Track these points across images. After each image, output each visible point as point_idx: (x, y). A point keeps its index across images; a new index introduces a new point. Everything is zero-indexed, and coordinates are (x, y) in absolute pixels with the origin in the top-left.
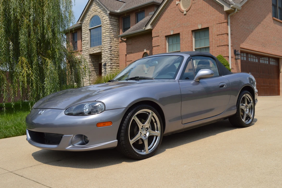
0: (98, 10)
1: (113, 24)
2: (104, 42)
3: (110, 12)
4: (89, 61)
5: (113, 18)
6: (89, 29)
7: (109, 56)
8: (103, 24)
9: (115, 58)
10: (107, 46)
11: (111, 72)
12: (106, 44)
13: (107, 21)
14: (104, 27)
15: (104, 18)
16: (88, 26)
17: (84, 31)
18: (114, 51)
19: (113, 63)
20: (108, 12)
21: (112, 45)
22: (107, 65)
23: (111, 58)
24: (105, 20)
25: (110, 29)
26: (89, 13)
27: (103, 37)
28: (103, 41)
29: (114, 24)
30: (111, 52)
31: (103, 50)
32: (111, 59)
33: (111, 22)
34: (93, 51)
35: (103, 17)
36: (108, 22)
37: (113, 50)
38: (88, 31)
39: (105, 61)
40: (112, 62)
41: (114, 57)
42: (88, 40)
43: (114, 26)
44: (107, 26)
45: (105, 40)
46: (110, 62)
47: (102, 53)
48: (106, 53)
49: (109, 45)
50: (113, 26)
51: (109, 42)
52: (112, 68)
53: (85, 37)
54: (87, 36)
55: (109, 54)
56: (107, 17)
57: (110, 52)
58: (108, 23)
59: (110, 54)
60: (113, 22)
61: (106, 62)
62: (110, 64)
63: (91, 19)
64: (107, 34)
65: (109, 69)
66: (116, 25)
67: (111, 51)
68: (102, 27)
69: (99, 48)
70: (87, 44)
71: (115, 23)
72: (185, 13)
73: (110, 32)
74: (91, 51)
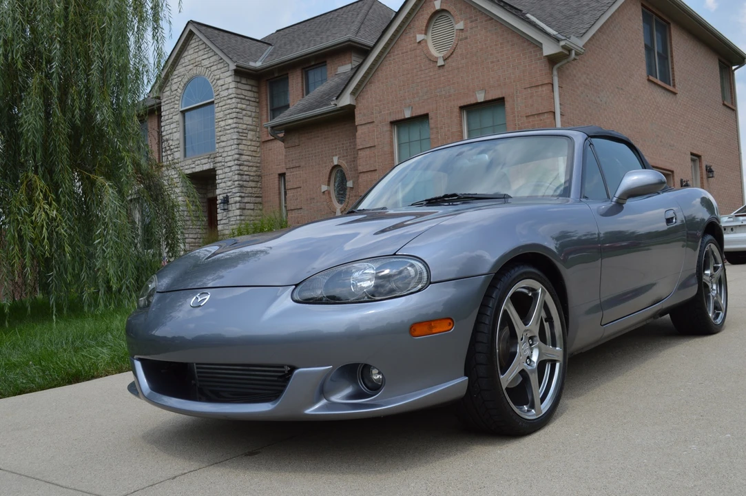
0: (203, 61)
1: (243, 97)
2: (223, 141)
3: (237, 66)
4: (182, 192)
5: (243, 81)
6: (182, 112)
7: (236, 177)
8: (218, 97)
9: (250, 183)
10: (230, 153)
11: (242, 218)
12: (226, 149)
13: (228, 89)
14: (221, 104)
15: (220, 82)
16: (177, 102)
17: (166, 117)
18: (249, 166)
19: (246, 195)
20: (233, 67)
21: (244, 150)
22: (231, 201)
23: (241, 182)
24: (224, 87)
25: (238, 110)
26: (180, 69)
27: (220, 129)
28: (218, 141)
29: (247, 98)
30: (241, 167)
31: (218, 164)
32: (241, 186)
33: (239, 91)
34: (193, 166)
35: (217, 80)
36: (230, 91)
37: (245, 163)
38: (178, 117)
39: (226, 191)
40: (243, 195)
41: (248, 180)
42: (178, 139)
43: (248, 103)
44: (229, 101)
45: (223, 138)
46: (238, 194)
47: (218, 172)
48: (227, 170)
49: (236, 151)
50: (243, 101)
51: (236, 143)
52: (244, 209)
53: (170, 131)
54: (175, 130)
55: (237, 172)
56: (230, 79)
57: (237, 167)
58: (233, 96)
59: (238, 174)
60: (243, 92)
61: (229, 194)
62: (238, 199)
63: (186, 85)
64: (230, 121)
65: (238, 212)
66: (253, 99)
67: (240, 165)
68: (217, 105)
69: (208, 158)
70: (176, 150)
71: (250, 94)
72: (441, 62)
73: (237, 118)
74: (186, 167)
